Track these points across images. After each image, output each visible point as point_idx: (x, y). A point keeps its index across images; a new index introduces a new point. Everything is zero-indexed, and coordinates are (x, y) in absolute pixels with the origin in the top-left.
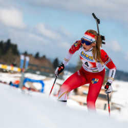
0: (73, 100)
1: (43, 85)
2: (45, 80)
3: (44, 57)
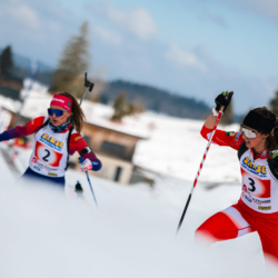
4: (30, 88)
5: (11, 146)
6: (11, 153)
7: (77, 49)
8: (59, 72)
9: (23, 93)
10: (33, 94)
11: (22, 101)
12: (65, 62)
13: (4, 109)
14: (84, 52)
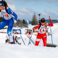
0: (33, 34)
1: (20, 31)
2: (21, 29)
3: (19, 20)
4: (29, 25)
5: (28, 35)
6: (29, 36)
7: (34, 17)
8: (32, 21)
9: (28, 26)
10: (29, 26)
11: (28, 27)
12: (33, 20)
13: (25, 29)
14: (36, 17)
